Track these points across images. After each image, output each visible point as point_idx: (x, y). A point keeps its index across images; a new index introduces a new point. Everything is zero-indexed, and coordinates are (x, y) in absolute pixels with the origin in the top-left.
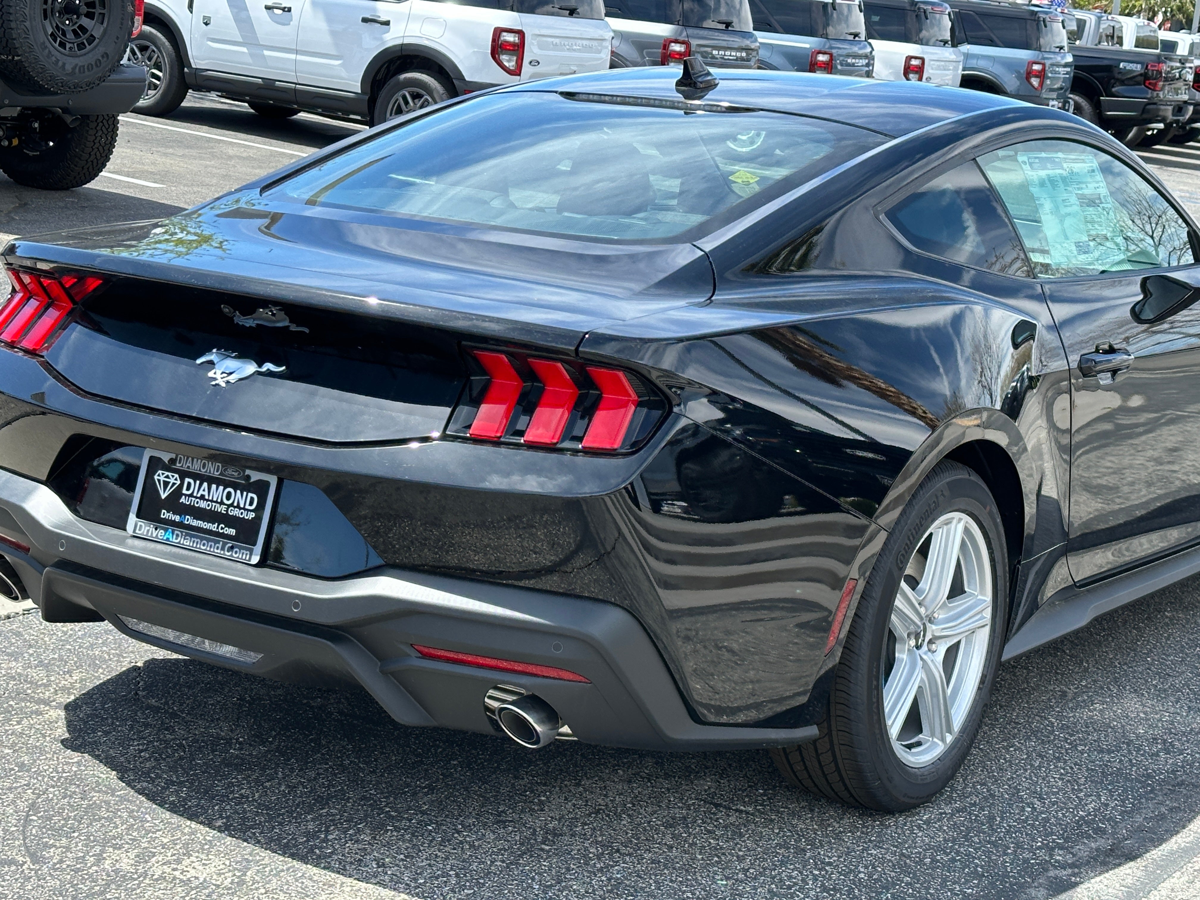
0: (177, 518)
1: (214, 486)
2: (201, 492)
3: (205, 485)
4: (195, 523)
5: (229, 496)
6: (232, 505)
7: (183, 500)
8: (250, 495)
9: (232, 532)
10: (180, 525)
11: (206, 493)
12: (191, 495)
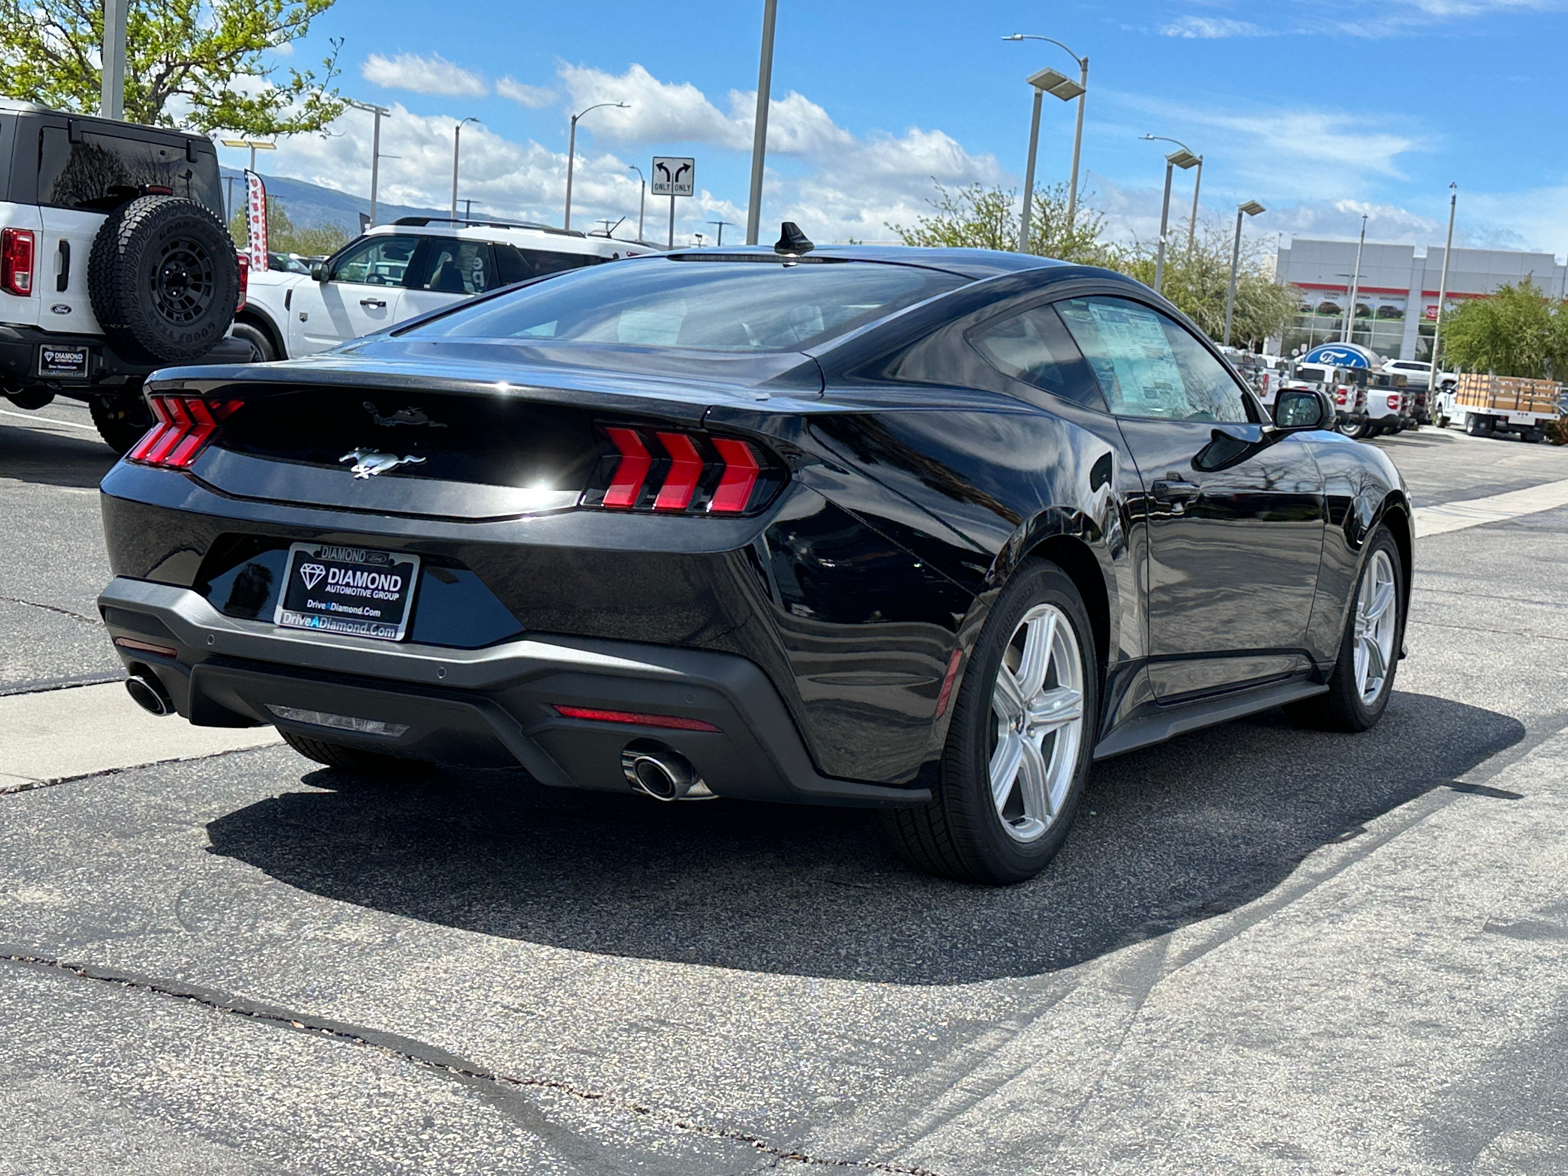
0: (323, 606)
1: (359, 574)
2: (346, 580)
3: (350, 573)
4: (341, 609)
5: (373, 581)
6: (377, 589)
7: (328, 589)
8: (394, 578)
9: (377, 613)
10: (327, 612)
11: (351, 580)
12: (337, 583)
